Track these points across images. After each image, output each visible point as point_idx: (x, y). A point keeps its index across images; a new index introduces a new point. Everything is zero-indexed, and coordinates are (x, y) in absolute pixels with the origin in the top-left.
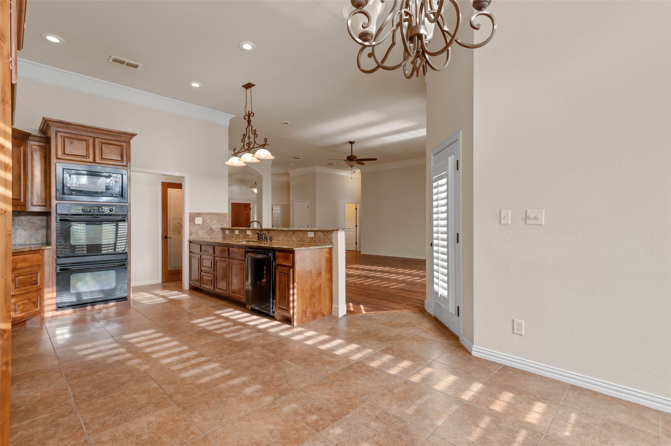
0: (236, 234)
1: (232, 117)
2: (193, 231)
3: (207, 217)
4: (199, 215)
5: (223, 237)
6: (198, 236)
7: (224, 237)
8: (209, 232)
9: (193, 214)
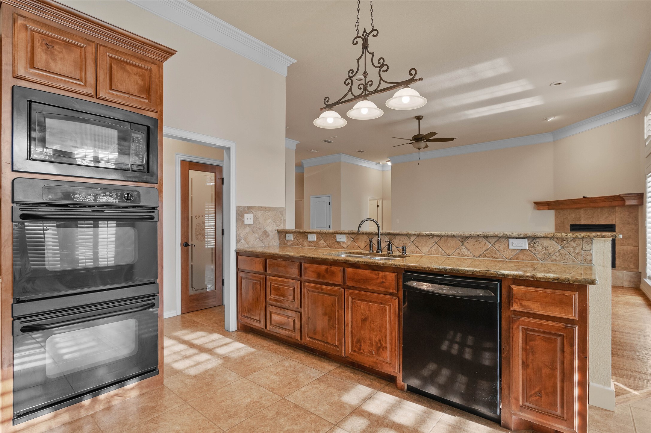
0: (309, 240)
1: (291, 64)
2: (242, 236)
3: (259, 213)
4: (249, 209)
5: (280, 244)
6: (248, 244)
7: (283, 244)
8: (263, 237)
9: (241, 209)
